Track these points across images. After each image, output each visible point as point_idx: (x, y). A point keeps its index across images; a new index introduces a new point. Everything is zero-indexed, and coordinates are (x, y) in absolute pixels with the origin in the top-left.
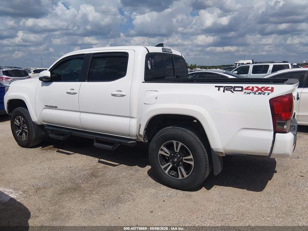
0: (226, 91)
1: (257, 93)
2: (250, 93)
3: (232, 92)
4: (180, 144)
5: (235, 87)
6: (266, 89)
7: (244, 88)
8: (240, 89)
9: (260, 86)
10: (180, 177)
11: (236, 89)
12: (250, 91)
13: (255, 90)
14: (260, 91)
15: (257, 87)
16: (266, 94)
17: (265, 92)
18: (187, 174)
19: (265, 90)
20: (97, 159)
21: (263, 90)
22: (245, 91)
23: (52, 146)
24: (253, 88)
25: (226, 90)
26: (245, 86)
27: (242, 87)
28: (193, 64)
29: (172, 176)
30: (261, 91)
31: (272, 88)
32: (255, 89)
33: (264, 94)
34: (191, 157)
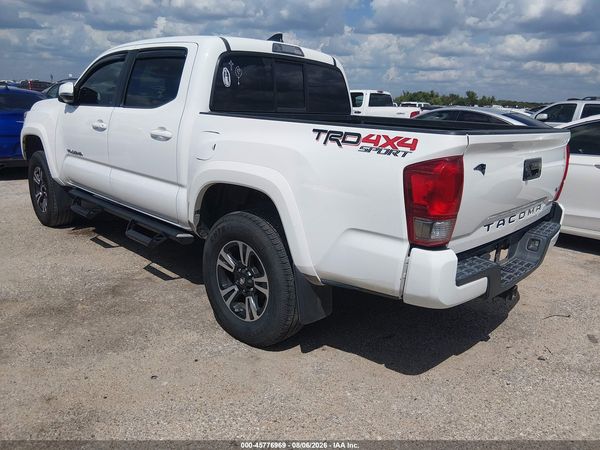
0: (329, 142)
1: (383, 151)
2: (371, 148)
3: (340, 145)
4: (249, 250)
5: (347, 134)
6: (403, 143)
7: (363, 136)
8: (355, 139)
9: (392, 134)
10: (248, 319)
11: (349, 139)
12: (372, 145)
13: (380, 144)
14: (389, 147)
15: (386, 137)
16: (401, 154)
17: (400, 148)
18: (258, 314)
19: (400, 145)
20: (147, 262)
21: (395, 143)
22: (362, 144)
23: (91, 229)
24: (379, 137)
25: (331, 139)
26: (364, 132)
27: (359, 135)
28: (488, 96)
29: (237, 313)
30: (392, 147)
31: (415, 141)
32: (383, 141)
33: (395, 155)
34: (264, 279)
